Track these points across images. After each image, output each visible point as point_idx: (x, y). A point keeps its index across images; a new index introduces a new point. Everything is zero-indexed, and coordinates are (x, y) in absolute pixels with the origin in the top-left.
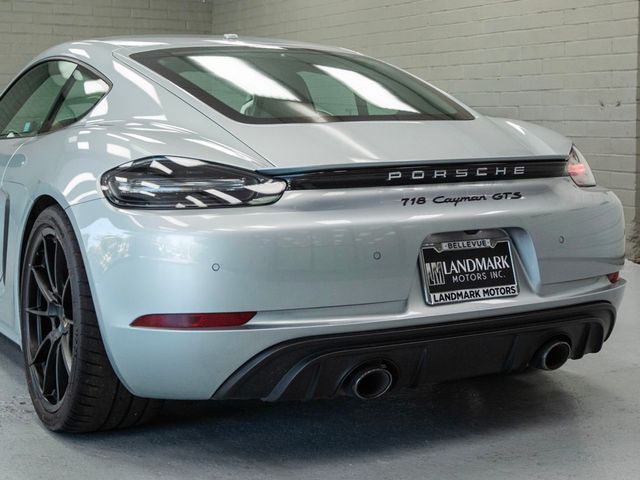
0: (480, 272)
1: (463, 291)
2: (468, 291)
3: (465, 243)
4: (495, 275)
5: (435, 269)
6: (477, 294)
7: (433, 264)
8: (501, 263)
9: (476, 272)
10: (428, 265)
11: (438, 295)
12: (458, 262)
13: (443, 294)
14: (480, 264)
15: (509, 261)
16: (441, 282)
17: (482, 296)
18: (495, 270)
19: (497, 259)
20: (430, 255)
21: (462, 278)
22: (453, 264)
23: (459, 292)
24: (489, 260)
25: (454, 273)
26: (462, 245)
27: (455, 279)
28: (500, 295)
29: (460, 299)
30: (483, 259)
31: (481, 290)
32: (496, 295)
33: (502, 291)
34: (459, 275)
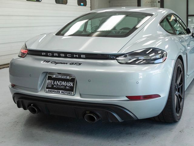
0: (63, 86)
1: (55, 90)
2: (57, 91)
3: (61, 76)
4: (67, 88)
5: (50, 82)
6: (59, 92)
7: (50, 81)
8: (71, 84)
9: (62, 85)
11: (47, 90)
12: (57, 81)
13: (49, 90)
14: (64, 83)
15: (73, 84)
16: (50, 86)
17: (61, 93)
18: (68, 86)
19: (70, 83)
20: (50, 78)
21: (57, 87)
22: (55, 82)
24: (67, 83)
25: (55, 84)
26: (60, 77)
27: (54, 86)
28: (66, 94)
29: (54, 92)
30: (65, 82)
31: (61, 91)
32: (65, 94)
33: (68, 93)
34: (56, 85)
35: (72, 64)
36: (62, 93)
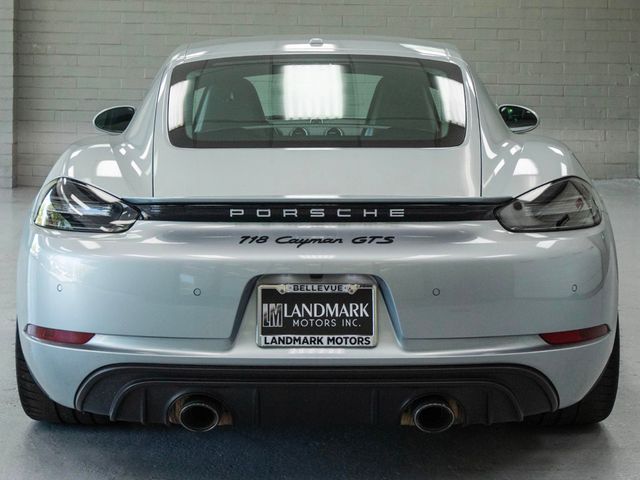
0: (330, 318)
1: (302, 337)
2: (308, 337)
3: (316, 287)
4: (348, 323)
5: (273, 310)
6: (320, 341)
7: (272, 306)
8: (358, 312)
9: (324, 318)
10: (265, 306)
11: (269, 338)
12: (304, 305)
13: (277, 337)
14: (333, 310)
15: (369, 310)
16: (278, 325)
17: (325, 344)
18: (348, 318)
19: (354, 307)
20: (270, 296)
21: (304, 323)
22: (296, 307)
23: (297, 337)
24: (344, 307)
25: (296, 317)
26: (312, 288)
27: (295, 323)
28: (349, 344)
29: (297, 344)
30: (336, 305)
31: (325, 338)
32: (343, 344)
33: (353, 341)
34: (301, 319)
35: (360, 240)
36: (331, 344)
